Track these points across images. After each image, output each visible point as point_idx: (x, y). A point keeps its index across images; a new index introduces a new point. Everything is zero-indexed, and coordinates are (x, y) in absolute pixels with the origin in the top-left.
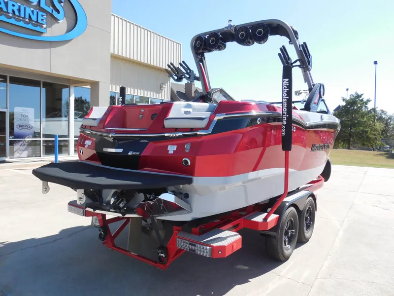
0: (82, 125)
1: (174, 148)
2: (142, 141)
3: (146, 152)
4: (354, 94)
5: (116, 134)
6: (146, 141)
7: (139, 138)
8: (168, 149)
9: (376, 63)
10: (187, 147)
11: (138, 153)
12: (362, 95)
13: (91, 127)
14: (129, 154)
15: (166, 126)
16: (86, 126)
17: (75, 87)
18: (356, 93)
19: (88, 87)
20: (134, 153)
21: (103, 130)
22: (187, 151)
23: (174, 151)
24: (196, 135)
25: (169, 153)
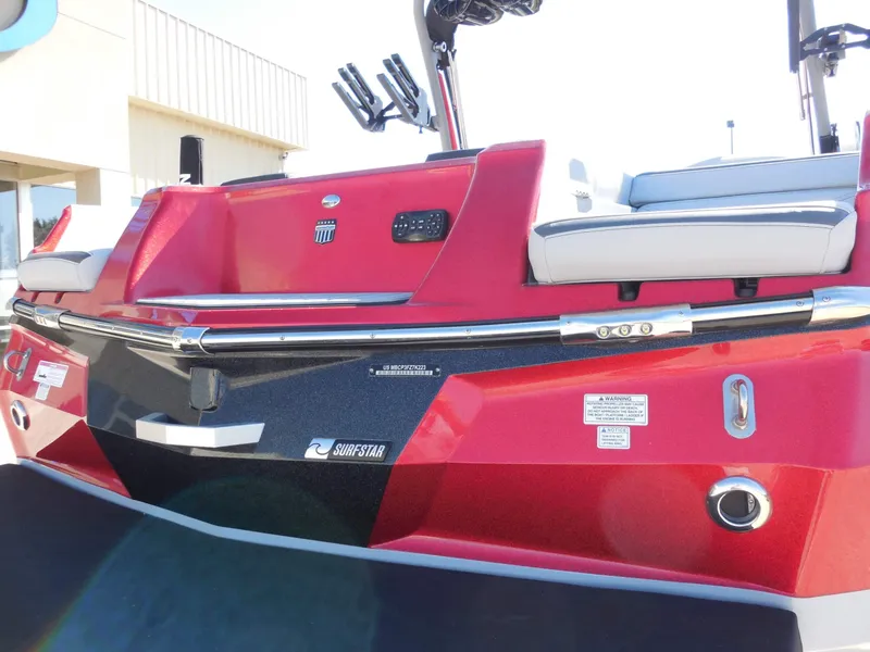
0: (21, 289)
2: (392, 371)
5: (212, 332)
6: (421, 371)
7: (363, 355)
8: (588, 420)
9: (731, 124)
11: (376, 452)
13: (60, 294)
14: (311, 454)
15: (543, 274)
16: (37, 293)
17: (33, 186)
19: (71, 184)
20: (347, 451)
21: (130, 311)
22: (744, 431)
23: (635, 431)
24: (799, 323)
25: (602, 444)
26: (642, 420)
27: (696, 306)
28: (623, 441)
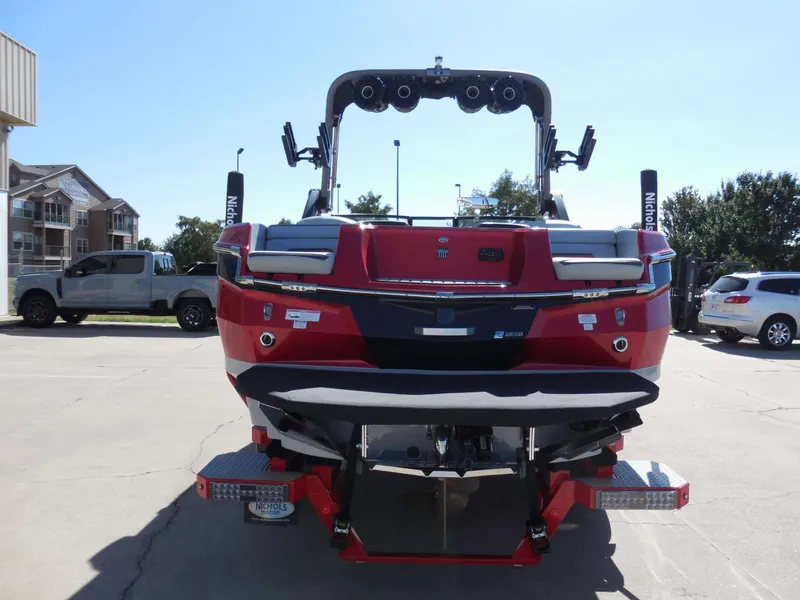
1: (593, 318)
2: (517, 308)
3: (535, 332)
4: (366, 195)
5: (455, 294)
6: (529, 308)
8: (580, 322)
9: (397, 143)
10: (621, 316)
11: (520, 334)
12: (380, 197)
14: (496, 337)
18: (370, 193)
20: (510, 334)
22: (621, 323)
23: (594, 324)
24: (633, 293)
25: (585, 329)
26: (595, 322)
27: (609, 288)
28: (591, 328)
